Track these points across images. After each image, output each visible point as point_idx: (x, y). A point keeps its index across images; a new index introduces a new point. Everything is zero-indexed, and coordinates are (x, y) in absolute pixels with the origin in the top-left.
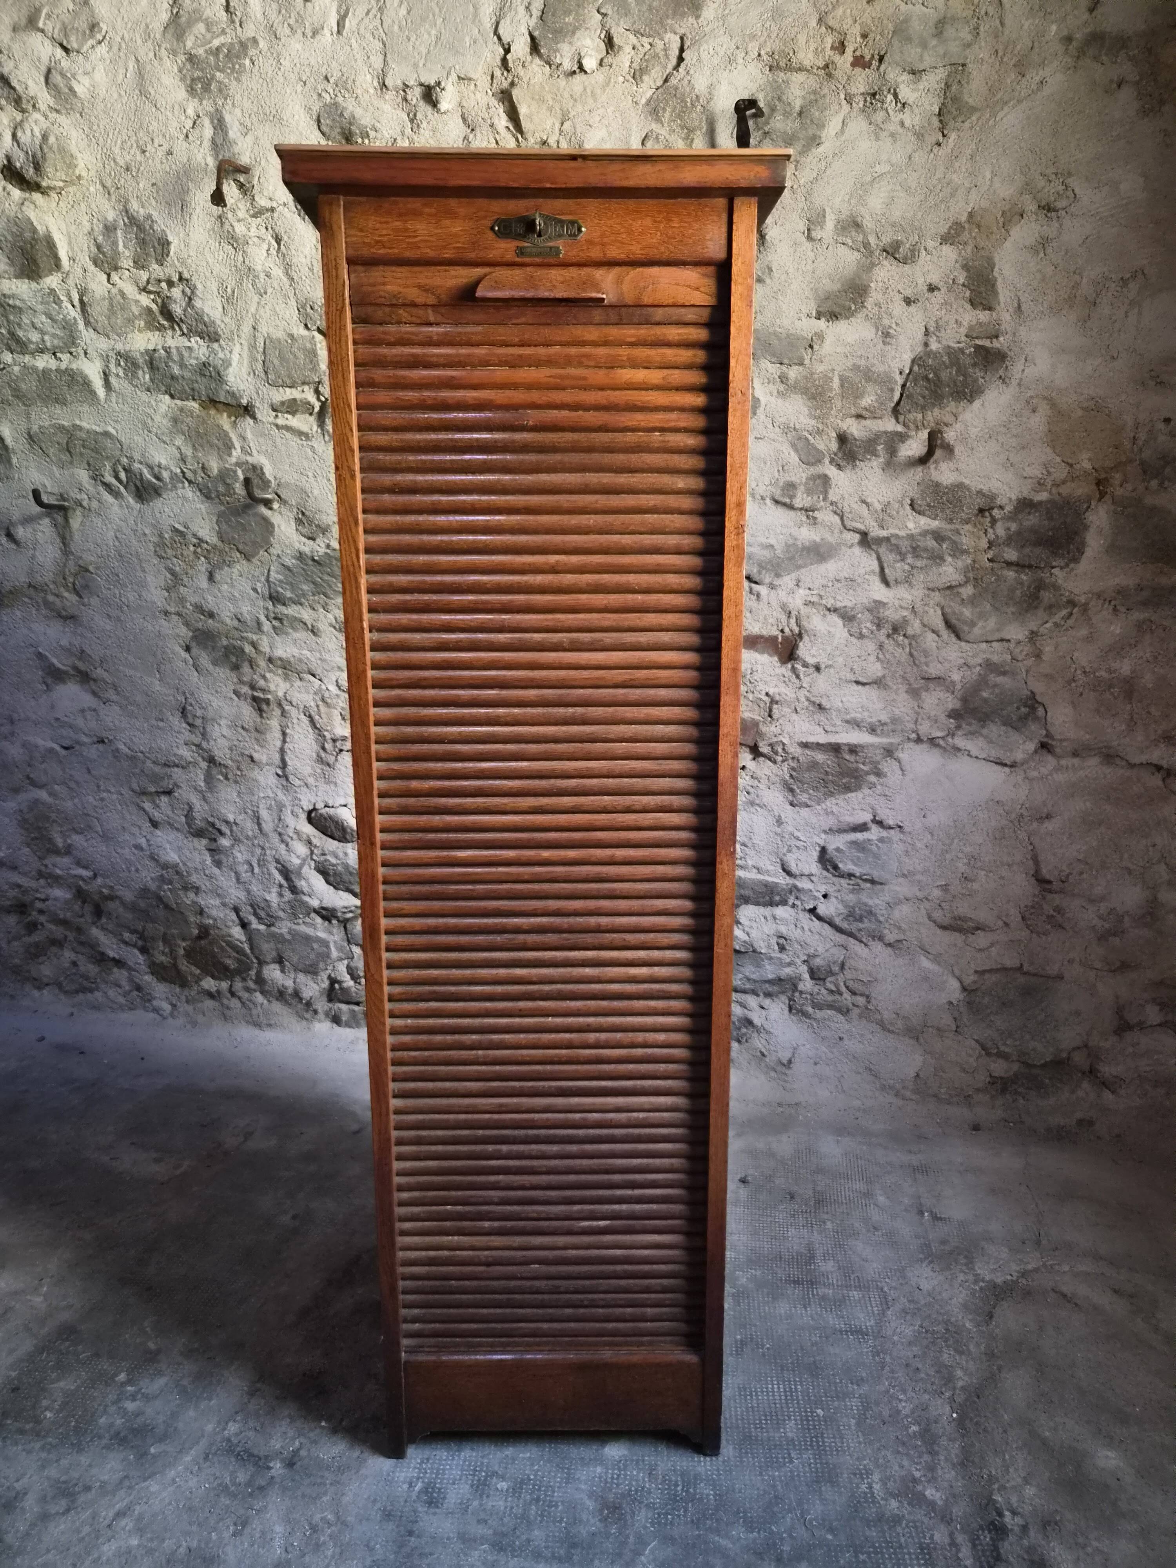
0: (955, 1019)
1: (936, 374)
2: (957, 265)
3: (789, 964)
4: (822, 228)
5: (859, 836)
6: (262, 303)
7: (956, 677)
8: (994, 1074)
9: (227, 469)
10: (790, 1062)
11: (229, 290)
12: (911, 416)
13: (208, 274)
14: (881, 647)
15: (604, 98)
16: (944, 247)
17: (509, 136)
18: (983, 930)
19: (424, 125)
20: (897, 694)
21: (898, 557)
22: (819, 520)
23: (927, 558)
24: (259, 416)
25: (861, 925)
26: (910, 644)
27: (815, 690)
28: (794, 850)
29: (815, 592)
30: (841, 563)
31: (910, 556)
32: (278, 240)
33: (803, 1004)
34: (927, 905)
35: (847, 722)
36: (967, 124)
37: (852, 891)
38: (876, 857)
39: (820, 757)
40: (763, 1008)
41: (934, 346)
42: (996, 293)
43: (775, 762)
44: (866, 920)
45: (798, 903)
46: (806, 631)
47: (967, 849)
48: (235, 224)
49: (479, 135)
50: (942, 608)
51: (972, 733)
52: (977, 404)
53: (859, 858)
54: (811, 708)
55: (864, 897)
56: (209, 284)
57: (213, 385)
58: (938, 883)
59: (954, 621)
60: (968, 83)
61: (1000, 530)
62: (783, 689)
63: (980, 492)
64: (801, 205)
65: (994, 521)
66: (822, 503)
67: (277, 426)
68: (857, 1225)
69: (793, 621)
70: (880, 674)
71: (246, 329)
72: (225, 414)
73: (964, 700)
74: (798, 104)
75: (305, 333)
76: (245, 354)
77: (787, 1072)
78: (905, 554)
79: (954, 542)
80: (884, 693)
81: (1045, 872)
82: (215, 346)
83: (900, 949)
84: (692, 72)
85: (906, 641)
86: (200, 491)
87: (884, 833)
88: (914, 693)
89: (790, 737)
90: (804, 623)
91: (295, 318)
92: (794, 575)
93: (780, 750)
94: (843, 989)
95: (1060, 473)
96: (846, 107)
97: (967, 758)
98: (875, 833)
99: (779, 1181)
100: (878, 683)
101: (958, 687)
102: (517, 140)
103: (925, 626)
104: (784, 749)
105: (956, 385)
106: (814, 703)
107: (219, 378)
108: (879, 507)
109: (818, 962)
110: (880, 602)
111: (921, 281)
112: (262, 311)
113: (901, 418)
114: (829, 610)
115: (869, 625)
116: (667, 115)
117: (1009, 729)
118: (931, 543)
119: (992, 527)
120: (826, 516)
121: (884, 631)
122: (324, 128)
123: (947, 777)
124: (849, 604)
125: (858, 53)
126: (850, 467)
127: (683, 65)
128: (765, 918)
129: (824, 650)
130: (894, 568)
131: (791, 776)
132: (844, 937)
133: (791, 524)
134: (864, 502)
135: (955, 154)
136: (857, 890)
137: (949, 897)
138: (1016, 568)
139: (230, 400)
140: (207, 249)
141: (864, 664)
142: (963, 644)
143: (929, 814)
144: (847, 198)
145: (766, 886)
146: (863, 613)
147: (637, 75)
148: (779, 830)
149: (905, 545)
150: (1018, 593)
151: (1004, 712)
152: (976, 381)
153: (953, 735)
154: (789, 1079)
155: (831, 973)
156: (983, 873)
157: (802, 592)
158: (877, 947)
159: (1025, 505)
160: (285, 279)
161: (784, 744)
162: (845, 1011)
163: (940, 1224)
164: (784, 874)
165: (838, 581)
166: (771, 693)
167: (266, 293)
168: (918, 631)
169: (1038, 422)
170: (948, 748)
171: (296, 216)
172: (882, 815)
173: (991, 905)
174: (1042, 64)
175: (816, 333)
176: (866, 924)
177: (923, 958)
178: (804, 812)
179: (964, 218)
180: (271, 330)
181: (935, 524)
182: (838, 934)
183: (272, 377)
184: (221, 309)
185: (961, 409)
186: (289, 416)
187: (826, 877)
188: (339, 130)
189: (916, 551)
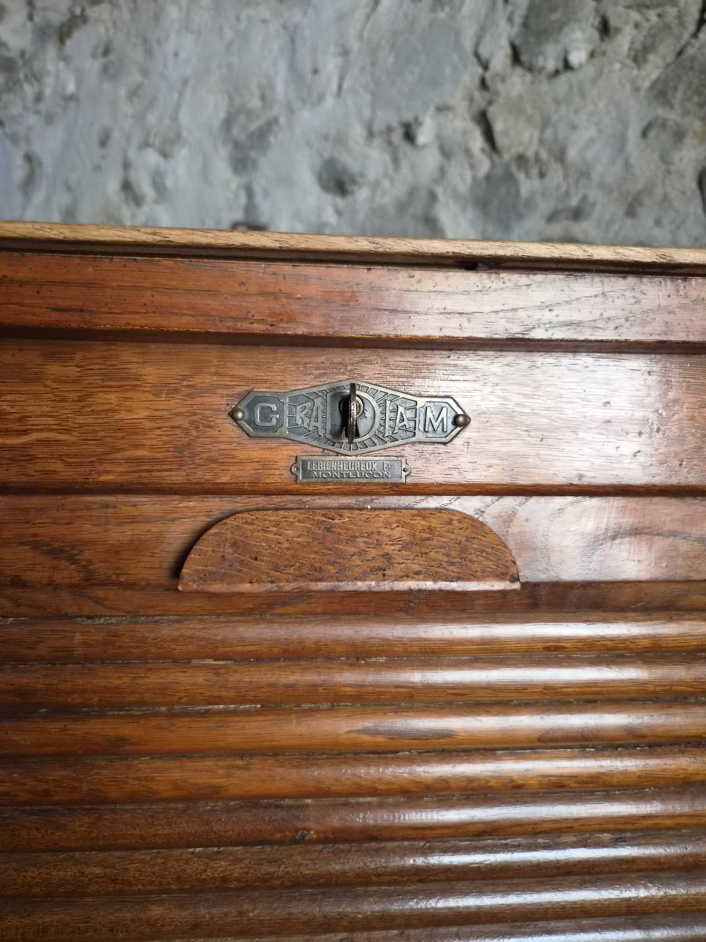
15: (594, 92)
19: (404, 163)
49: (454, 161)
102: (491, 161)
147: (640, 56)
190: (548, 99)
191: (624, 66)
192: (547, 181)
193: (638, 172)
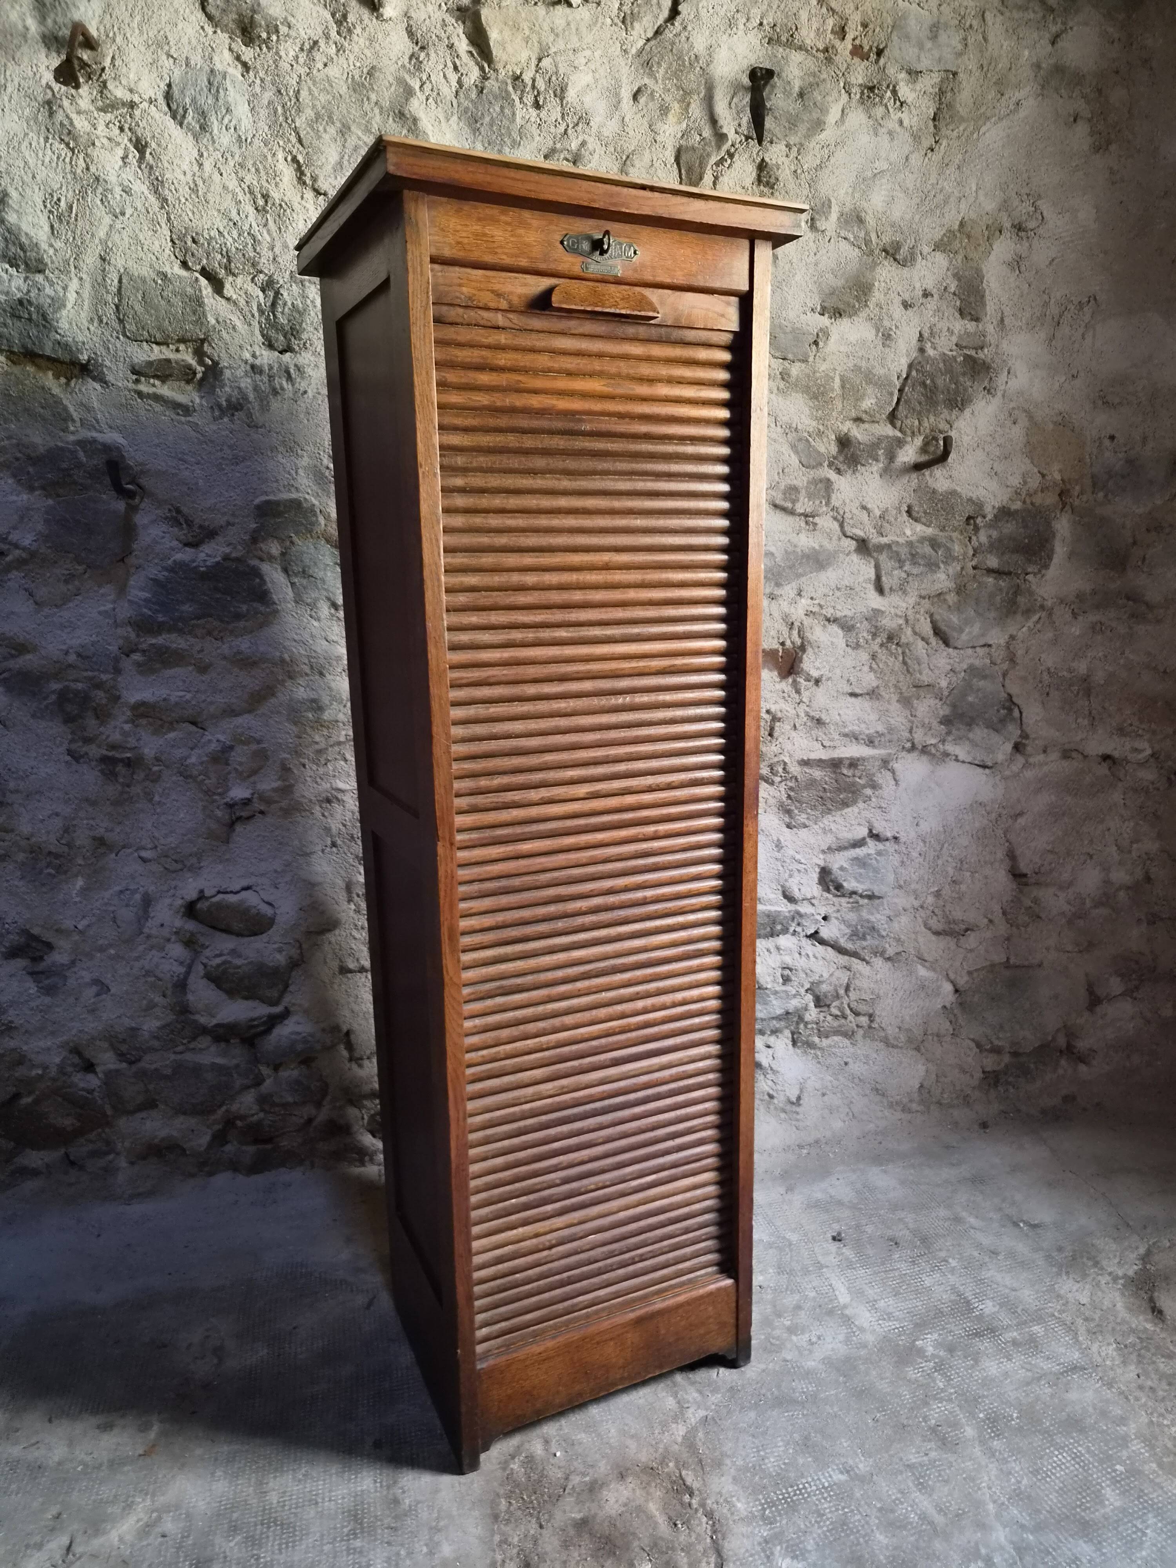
0: (951, 1022)
1: (933, 381)
2: (949, 273)
3: (795, 996)
4: (827, 219)
5: (859, 852)
6: (119, 226)
7: (944, 684)
8: (987, 1069)
9: (62, 449)
10: (799, 1098)
11: (63, 204)
12: (908, 422)
13: (28, 179)
14: (874, 657)
15: (589, 38)
16: (938, 254)
17: (472, 63)
18: (972, 930)
19: (358, 30)
20: (889, 702)
21: (897, 565)
22: (819, 526)
23: (924, 565)
24: (110, 378)
25: (864, 943)
26: (903, 653)
27: (815, 705)
28: (796, 874)
29: (816, 602)
30: (840, 572)
31: (908, 563)
32: (140, 146)
33: (810, 1035)
34: (922, 913)
35: (846, 735)
36: (955, 133)
37: (852, 909)
38: (876, 871)
39: (817, 774)
40: (769, 1047)
41: (931, 352)
42: (984, 305)
43: (772, 783)
44: (868, 937)
45: (799, 929)
46: (809, 642)
47: (955, 853)
48: (74, 116)
49: (433, 55)
50: (931, 616)
51: (960, 739)
52: (967, 412)
53: (861, 874)
54: (809, 724)
55: (864, 914)
56: (29, 191)
57: (33, 332)
58: (932, 890)
59: (944, 628)
60: (959, 92)
61: (983, 537)
62: (782, 705)
63: (970, 500)
64: (805, 192)
65: (977, 529)
66: (825, 509)
67: (140, 394)
68: (976, 1254)
69: (795, 633)
70: (875, 684)
71: (90, 260)
72: (50, 373)
73: (954, 706)
74: (797, 85)
75: (184, 273)
76: (86, 293)
77: (798, 1109)
78: (904, 561)
79: (948, 549)
80: (876, 704)
81: (1024, 866)
82: (39, 278)
83: (899, 961)
84: (689, 28)
85: (900, 650)
86: (14, 476)
87: (880, 846)
88: (906, 702)
89: (790, 756)
90: (808, 634)
91: (167, 251)
92: (794, 585)
93: (780, 770)
94: (848, 1012)
95: (1034, 482)
96: (845, 96)
97: (953, 764)
98: (872, 847)
99: (869, 1229)
100: (873, 694)
101: (946, 693)
102: (482, 69)
103: (915, 633)
104: (784, 769)
105: (949, 393)
106: (813, 718)
107: (45, 322)
108: (878, 513)
109: (824, 988)
110: (879, 611)
111: (918, 285)
112: (116, 237)
113: (898, 424)
114: (828, 620)
115: (865, 634)
116: (662, 71)
117: (991, 731)
118: (927, 550)
119: (975, 534)
120: (826, 522)
121: (878, 640)
122: (210, 9)
123: (937, 784)
124: (850, 614)
125: (857, 42)
126: (850, 472)
127: (679, 19)
128: (768, 950)
129: (828, 662)
130: (892, 575)
131: (789, 797)
132: (846, 958)
133: (790, 530)
134: (864, 508)
135: (946, 161)
136: (856, 907)
137: (941, 903)
138: (994, 575)
139: (60, 354)
140: (25, 144)
141: (859, 674)
142: (951, 650)
143: (921, 822)
144: (850, 190)
145: (768, 916)
146: (861, 622)
147: (626, 21)
148: (779, 855)
149: (904, 552)
150: (998, 598)
151: (987, 716)
152: (965, 390)
153: (943, 741)
154: (800, 1117)
155: (837, 997)
156: (968, 874)
157: (804, 602)
158: (878, 962)
159: (1004, 513)
160: (152, 199)
161: (785, 764)
162: (849, 1035)
163: (1039, 1231)
164: (785, 901)
165: (838, 589)
166: (773, 710)
167: (123, 214)
168: (911, 640)
169: (1017, 433)
170: (938, 754)
171: (168, 117)
172: (878, 828)
173: (977, 905)
174: (1018, 86)
175: (821, 329)
176: (869, 942)
177: (919, 967)
178: (803, 833)
179: (956, 227)
180: (130, 263)
181: (929, 531)
182: (840, 956)
183: (131, 327)
184: (47, 228)
185: (954, 417)
186: (157, 383)
187: (827, 899)
188: (235, 16)
189: (914, 557)
190: (546, 27)
191: (614, 24)
192: (543, 114)
193: (631, 133)
